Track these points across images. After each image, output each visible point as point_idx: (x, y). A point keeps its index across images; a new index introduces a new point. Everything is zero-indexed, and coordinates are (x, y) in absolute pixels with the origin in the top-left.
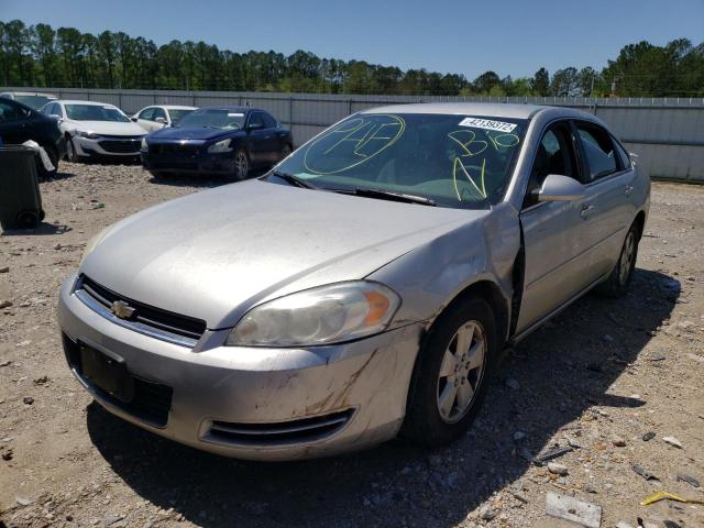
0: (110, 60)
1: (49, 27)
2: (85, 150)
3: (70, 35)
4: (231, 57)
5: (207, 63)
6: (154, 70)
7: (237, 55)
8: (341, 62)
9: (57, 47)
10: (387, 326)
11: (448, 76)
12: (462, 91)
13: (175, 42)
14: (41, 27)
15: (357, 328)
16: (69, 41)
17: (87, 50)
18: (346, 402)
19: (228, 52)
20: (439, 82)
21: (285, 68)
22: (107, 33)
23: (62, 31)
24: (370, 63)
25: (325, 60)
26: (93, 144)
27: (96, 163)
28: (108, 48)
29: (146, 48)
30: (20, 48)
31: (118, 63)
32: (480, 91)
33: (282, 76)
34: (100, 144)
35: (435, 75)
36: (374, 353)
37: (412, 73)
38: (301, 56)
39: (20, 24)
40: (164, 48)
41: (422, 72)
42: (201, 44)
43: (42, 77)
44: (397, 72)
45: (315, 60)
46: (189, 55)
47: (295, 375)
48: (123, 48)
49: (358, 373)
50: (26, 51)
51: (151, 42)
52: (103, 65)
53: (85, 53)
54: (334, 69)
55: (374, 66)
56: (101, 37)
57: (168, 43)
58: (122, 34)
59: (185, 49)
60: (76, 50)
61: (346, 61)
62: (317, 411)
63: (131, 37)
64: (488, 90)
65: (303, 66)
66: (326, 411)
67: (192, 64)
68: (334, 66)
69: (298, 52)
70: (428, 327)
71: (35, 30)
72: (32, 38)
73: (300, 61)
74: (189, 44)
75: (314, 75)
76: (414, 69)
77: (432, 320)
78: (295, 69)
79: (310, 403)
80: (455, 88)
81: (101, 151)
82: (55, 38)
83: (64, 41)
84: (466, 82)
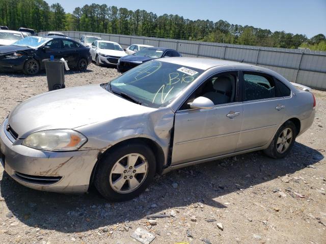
0: (138, 22)
1: (116, 8)
2: (102, 61)
3: (124, 11)
4: (189, 22)
5: (178, 25)
6: (155, 27)
7: (192, 21)
8: (241, 26)
9: (118, 16)
10: (79, 148)
11: (297, 35)
12: (304, 43)
13: (165, 14)
14: (113, 7)
15: (65, 147)
16: (123, 14)
17: (129, 17)
18: (57, 174)
19: (188, 20)
20: (291, 38)
21: (213, 28)
22: (138, 10)
23: (121, 9)
24: (255, 27)
25: (233, 25)
26: (105, 59)
27: (105, 67)
28: (138, 17)
29: (153, 17)
30: (104, 16)
31: (140, 23)
32: (313, 44)
33: (211, 32)
34: (107, 59)
35: (289, 35)
36: (72, 158)
37: (277, 33)
38: (221, 23)
39: (106, 6)
40: (161, 17)
41: (283, 33)
42: (177, 15)
43: (110, 28)
44: (269, 32)
45: (228, 25)
46: (171, 21)
47: (36, 160)
48: (144, 17)
49: (63, 164)
50: (107, 17)
51: (155, 14)
52: (135, 24)
53: (128, 19)
54: (236, 30)
55: (257, 29)
56: (136, 12)
57: (162, 15)
58: (144, 11)
59: (169, 18)
60: (125, 17)
61: (243, 26)
62: (44, 174)
63: (147, 12)
64: (318, 44)
65: (222, 27)
66: (48, 175)
67: (171, 25)
68: (237, 28)
69: (220, 21)
70: (103, 152)
71: (111, 8)
72: (109, 12)
73: (220, 25)
74: (171, 16)
75: (226, 32)
76: (278, 31)
77: (105, 150)
78: (217, 28)
79: (42, 171)
80: (299, 42)
81: (108, 62)
82: (118, 12)
83: (121, 13)
84: (306, 39)
